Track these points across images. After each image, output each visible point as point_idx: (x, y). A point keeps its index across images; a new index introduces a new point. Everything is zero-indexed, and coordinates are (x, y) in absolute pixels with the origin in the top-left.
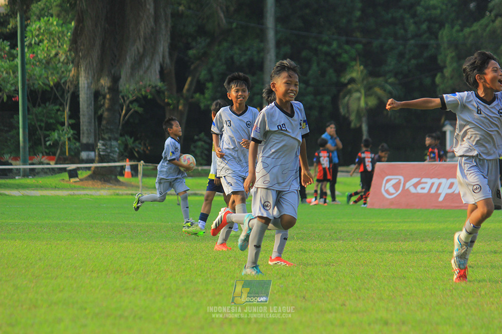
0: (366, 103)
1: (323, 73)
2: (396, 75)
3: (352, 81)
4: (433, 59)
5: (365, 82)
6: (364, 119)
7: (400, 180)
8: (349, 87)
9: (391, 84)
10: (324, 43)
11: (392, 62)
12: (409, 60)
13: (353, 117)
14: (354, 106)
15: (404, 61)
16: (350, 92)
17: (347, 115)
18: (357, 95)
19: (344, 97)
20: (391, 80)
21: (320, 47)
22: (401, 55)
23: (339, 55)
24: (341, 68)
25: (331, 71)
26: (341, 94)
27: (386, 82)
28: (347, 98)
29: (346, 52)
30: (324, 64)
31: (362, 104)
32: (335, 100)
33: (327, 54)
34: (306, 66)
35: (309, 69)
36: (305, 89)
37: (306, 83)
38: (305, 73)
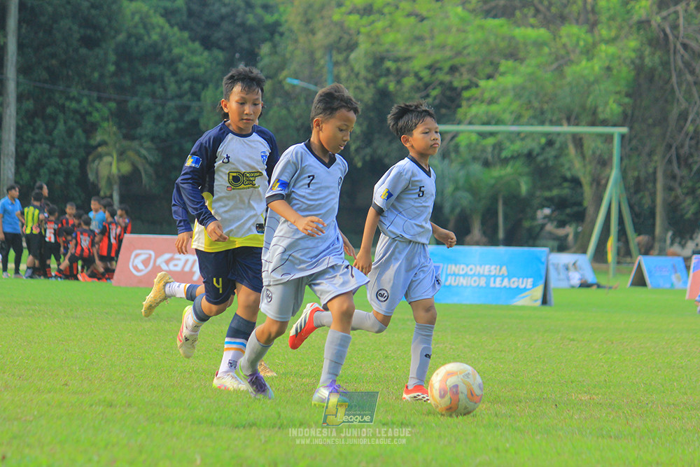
0: (119, 170)
1: (70, 133)
2: (153, 139)
3: (103, 143)
4: (195, 123)
5: (117, 146)
6: (116, 187)
7: (150, 255)
8: (100, 149)
9: (147, 149)
10: (73, 99)
11: (148, 126)
12: (167, 124)
13: (103, 184)
14: (104, 172)
15: (162, 125)
16: (100, 156)
17: (96, 182)
18: (107, 159)
19: (93, 161)
20: (148, 144)
21: (67, 104)
22: (159, 118)
23: (90, 114)
24: (91, 129)
25: (80, 131)
26: (91, 158)
27: (141, 145)
28: (96, 162)
29: (97, 110)
30: (72, 123)
31: (114, 170)
32: (83, 164)
33: (76, 112)
34: (51, 124)
35: (55, 127)
36: (50, 150)
37: (52, 144)
38: (49, 132)
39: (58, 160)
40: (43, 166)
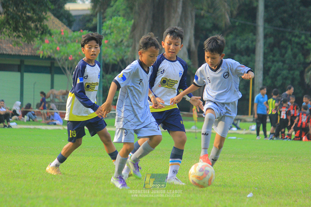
1: (295, 56)
10: (296, 36)
17: (310, 84)
19: (308, 72)
21: (293, 39)
23: (306, 44)
24: (306, 53)
25: (300, 55)
26: (306, 70)
29: (310, 42)
30: (296, 50)
32: (302, 74)
33: (298, 43)
34: (283, 51)
35: (286, 53)
36: (283, 66)
37: (284, 62)
38: (283, 55)
39: (287, 71)
40: (279, 75)
